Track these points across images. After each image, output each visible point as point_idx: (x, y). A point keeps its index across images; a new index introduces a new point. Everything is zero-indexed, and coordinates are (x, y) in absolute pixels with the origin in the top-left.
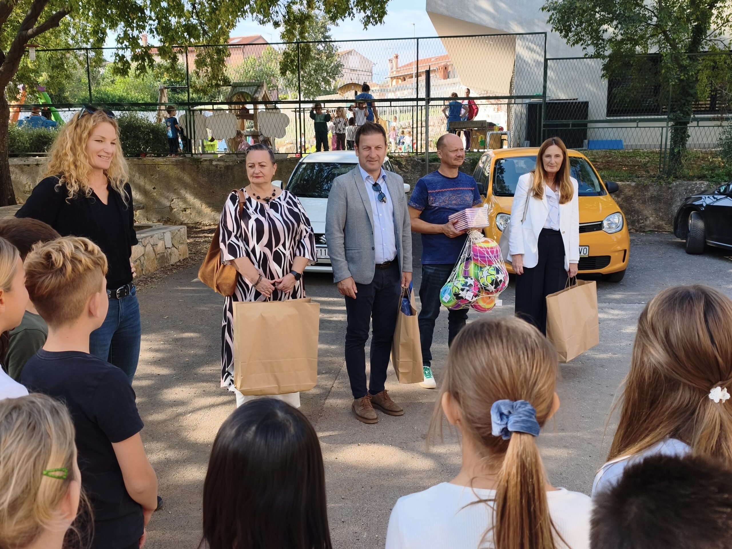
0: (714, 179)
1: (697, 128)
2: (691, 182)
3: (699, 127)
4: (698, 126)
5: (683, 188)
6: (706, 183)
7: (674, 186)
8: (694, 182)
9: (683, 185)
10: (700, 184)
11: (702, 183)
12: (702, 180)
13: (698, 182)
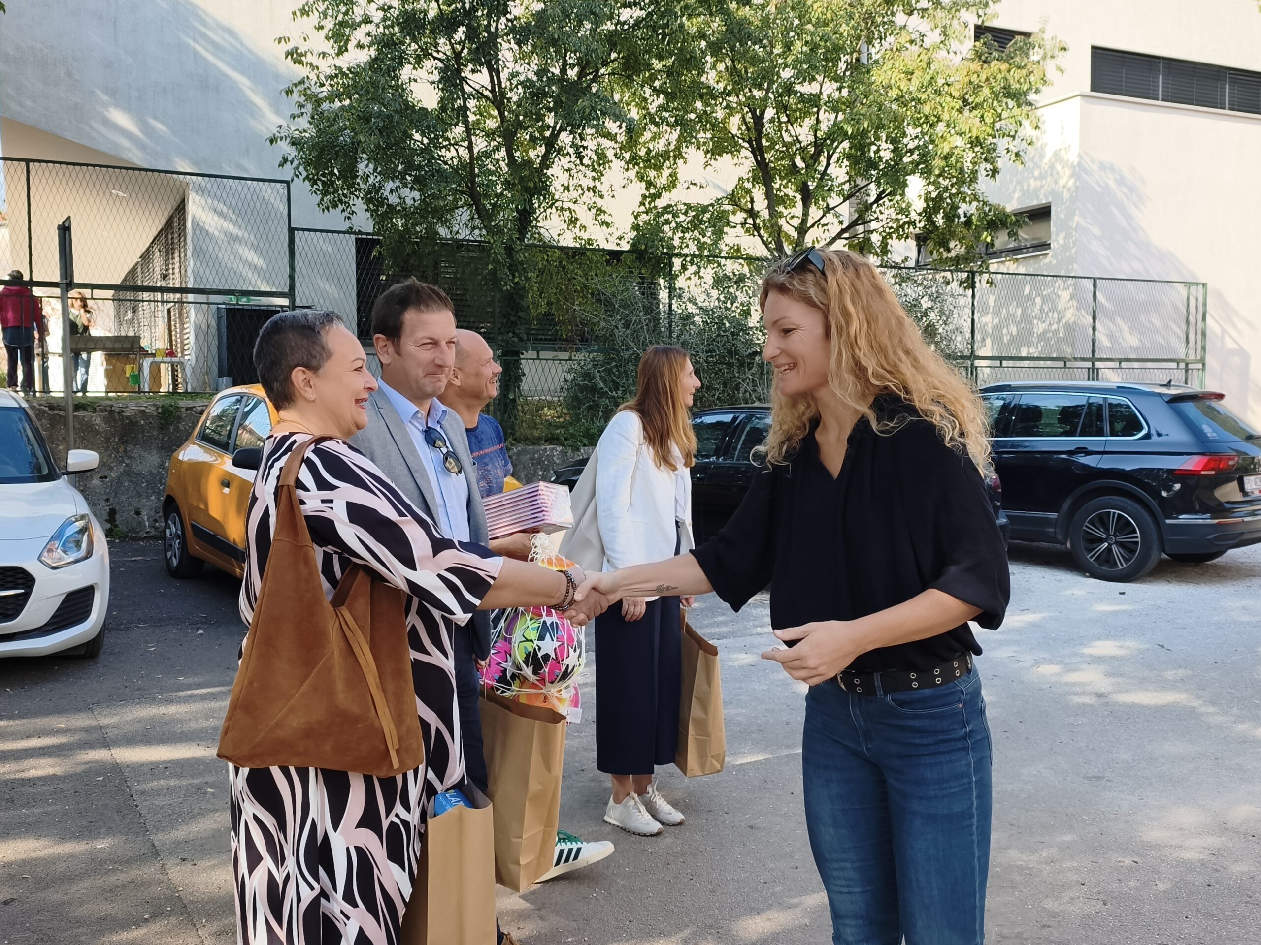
0: (570, 442)
1: (537, 362)
2: (537, 447)
3: (541, 360)
4: (538, 358)
5: (528, 456)
6: (559, 448)
7: (514, 454)
8: (543, 448)
9: (528, 453)
10: (552, 450)
11: (554, 449)
12: (551, 444)
13: (548, 447)
